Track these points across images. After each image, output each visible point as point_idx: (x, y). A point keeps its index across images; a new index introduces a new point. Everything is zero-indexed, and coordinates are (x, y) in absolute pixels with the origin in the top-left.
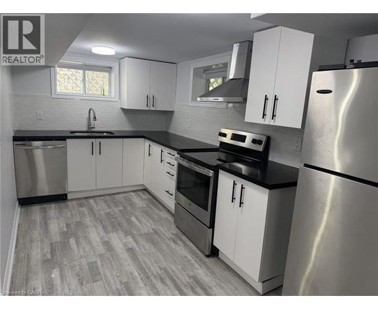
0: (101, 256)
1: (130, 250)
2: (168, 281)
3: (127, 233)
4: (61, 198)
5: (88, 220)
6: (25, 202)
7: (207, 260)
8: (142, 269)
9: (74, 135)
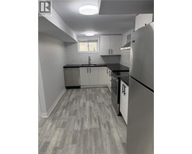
0: (80, 108)
1: (90, 108)
2: (97, 121)
3: (92, 102)
4: (79, 87)
5: (83, 96)
6: (68, 88)
7: (117, 117)
8: (91, 115)
9: (83, 66)
